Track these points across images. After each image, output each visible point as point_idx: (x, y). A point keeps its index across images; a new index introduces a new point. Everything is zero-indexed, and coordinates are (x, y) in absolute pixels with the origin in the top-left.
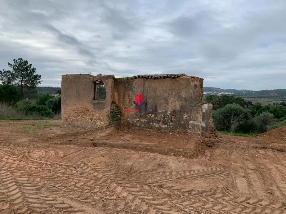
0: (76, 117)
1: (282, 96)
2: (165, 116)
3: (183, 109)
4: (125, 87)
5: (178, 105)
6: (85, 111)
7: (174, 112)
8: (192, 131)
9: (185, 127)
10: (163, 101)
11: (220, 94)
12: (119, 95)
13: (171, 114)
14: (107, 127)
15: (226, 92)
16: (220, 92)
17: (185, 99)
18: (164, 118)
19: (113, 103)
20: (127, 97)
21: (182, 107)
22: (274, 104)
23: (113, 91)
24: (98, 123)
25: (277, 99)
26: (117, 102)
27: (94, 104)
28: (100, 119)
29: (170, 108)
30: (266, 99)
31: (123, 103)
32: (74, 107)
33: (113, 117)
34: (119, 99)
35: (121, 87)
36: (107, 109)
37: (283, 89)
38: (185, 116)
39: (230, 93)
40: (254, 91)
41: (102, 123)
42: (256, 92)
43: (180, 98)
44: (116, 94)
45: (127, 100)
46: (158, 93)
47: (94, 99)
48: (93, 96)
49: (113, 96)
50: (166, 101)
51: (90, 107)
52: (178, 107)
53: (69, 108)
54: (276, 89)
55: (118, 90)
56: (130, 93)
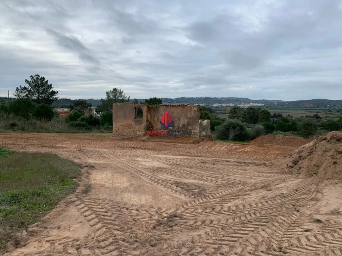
0: (123, 130)
1: (318, 107)
2: (179, 128)
3: (189, 124)
4: (154, 111)
5: (186, 121)
6: (129, 126)
7: (184, 126)
8: (194, 136)
9: (189, 133)
10: (177, 119)
11: (249, 105)
12: (151, 116)
13: (182, 127)
14: (144, 135)
15: (255, 103)
16: (249, 103)
17: (190, 118)
18: (178, 129)
19: (147, 120)
20: (156, 117)
21: (188, 122)
22: (307, 116)
23: (147, 114)
24: (138, 133)
25: (312, 111)
26: (150, 120)
27: (136, 121)
28: (139, 130)
29: (182, 123)
30: (300, 111)
31: (154, 120)
32: (122, 124)
33: (148, 129)
34: (151, 118)
35: (152, 111)
36: (144, 124)
37: (319, 99)
38: (190, 128)
39: (260, 105)
40: (287, 102)
41: (141, 133)
42: (289, 103)
43: (187, 117)
44: (149, 115)
45: (156, 119)
46: (174, 115)
47: (135, 118)
48: (134, 117)
49: (147, 116)
50: (179, 119)
51: (133, 123)
52: (186, 123)
53: (118, 124)
54: (311, 99)
55: (150, 112)
56: (158, 114)
